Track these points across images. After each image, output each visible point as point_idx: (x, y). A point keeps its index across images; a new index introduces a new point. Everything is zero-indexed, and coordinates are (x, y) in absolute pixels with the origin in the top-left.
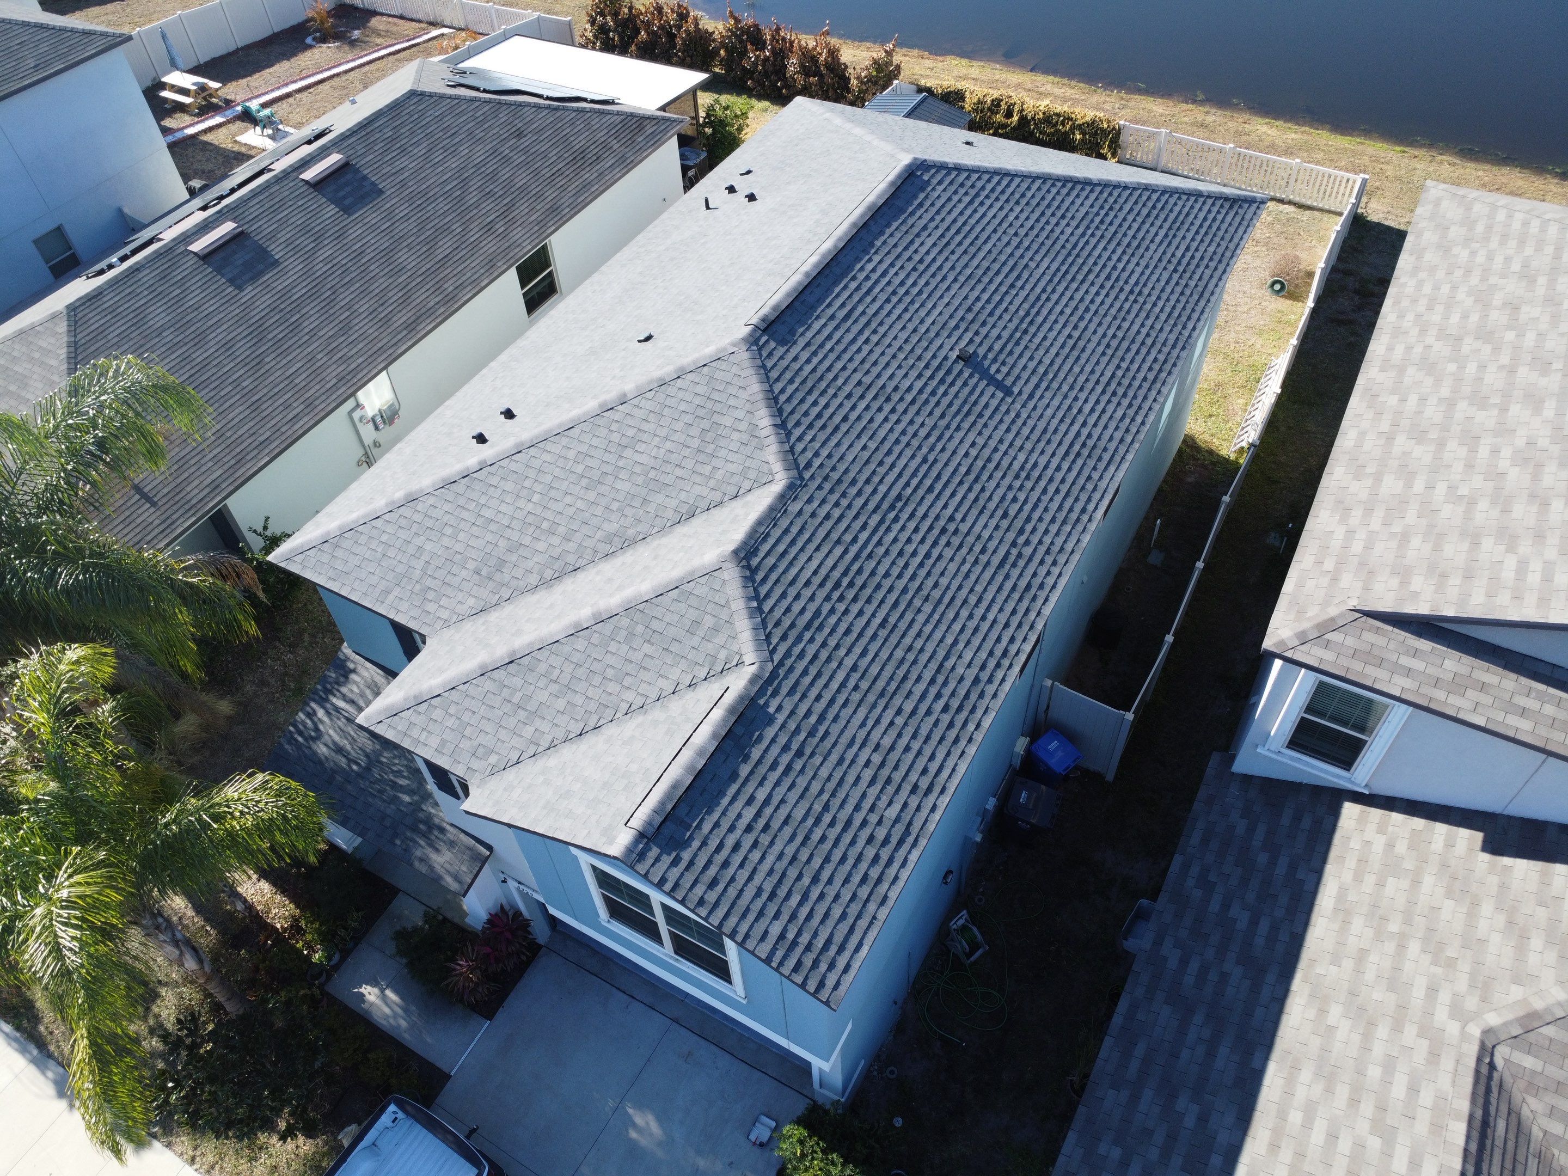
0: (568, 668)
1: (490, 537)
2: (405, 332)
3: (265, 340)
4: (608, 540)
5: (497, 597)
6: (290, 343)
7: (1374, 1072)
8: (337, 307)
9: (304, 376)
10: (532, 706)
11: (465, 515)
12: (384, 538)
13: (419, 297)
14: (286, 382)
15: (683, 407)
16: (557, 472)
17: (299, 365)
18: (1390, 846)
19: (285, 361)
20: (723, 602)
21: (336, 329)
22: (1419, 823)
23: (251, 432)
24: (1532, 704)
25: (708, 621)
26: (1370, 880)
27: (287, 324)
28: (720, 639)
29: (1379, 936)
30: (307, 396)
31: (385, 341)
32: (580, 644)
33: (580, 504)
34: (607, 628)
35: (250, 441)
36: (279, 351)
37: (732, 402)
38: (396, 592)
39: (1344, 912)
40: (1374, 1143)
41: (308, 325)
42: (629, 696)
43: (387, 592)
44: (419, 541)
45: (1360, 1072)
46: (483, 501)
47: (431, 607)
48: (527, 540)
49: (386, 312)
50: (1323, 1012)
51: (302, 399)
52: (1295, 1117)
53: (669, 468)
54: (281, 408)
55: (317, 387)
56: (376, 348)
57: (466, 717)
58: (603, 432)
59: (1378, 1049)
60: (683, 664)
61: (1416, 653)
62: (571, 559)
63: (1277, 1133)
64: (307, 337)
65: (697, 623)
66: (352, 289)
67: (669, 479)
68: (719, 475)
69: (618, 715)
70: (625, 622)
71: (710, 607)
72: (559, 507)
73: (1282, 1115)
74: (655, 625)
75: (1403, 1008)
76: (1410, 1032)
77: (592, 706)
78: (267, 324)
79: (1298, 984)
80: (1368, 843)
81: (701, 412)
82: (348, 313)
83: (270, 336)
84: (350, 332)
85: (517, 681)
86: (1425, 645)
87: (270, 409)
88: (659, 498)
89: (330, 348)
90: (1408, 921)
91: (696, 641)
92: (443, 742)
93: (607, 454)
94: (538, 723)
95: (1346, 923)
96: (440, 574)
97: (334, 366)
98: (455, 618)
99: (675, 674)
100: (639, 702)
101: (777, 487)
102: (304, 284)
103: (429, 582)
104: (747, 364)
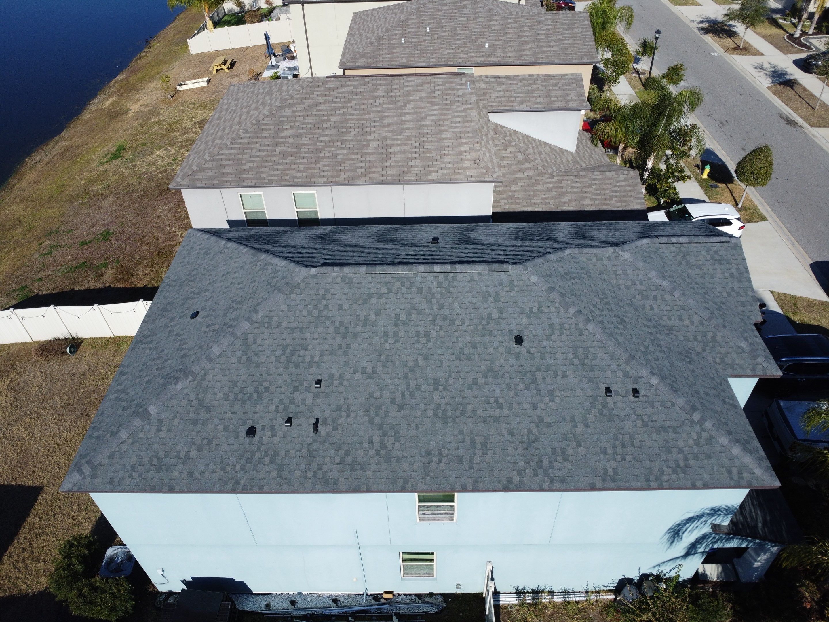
7: (576, 190)
40: (594, 187)
45: (578, 192)
50: (565, 203)
52: (597, 202)
59: (569, 190)
63: (603, 205)
73: (598, 205)
75: (555, 188)
76: (561, 185)
79: (559, 209)
90: (528, 191)
95: (534, 203)
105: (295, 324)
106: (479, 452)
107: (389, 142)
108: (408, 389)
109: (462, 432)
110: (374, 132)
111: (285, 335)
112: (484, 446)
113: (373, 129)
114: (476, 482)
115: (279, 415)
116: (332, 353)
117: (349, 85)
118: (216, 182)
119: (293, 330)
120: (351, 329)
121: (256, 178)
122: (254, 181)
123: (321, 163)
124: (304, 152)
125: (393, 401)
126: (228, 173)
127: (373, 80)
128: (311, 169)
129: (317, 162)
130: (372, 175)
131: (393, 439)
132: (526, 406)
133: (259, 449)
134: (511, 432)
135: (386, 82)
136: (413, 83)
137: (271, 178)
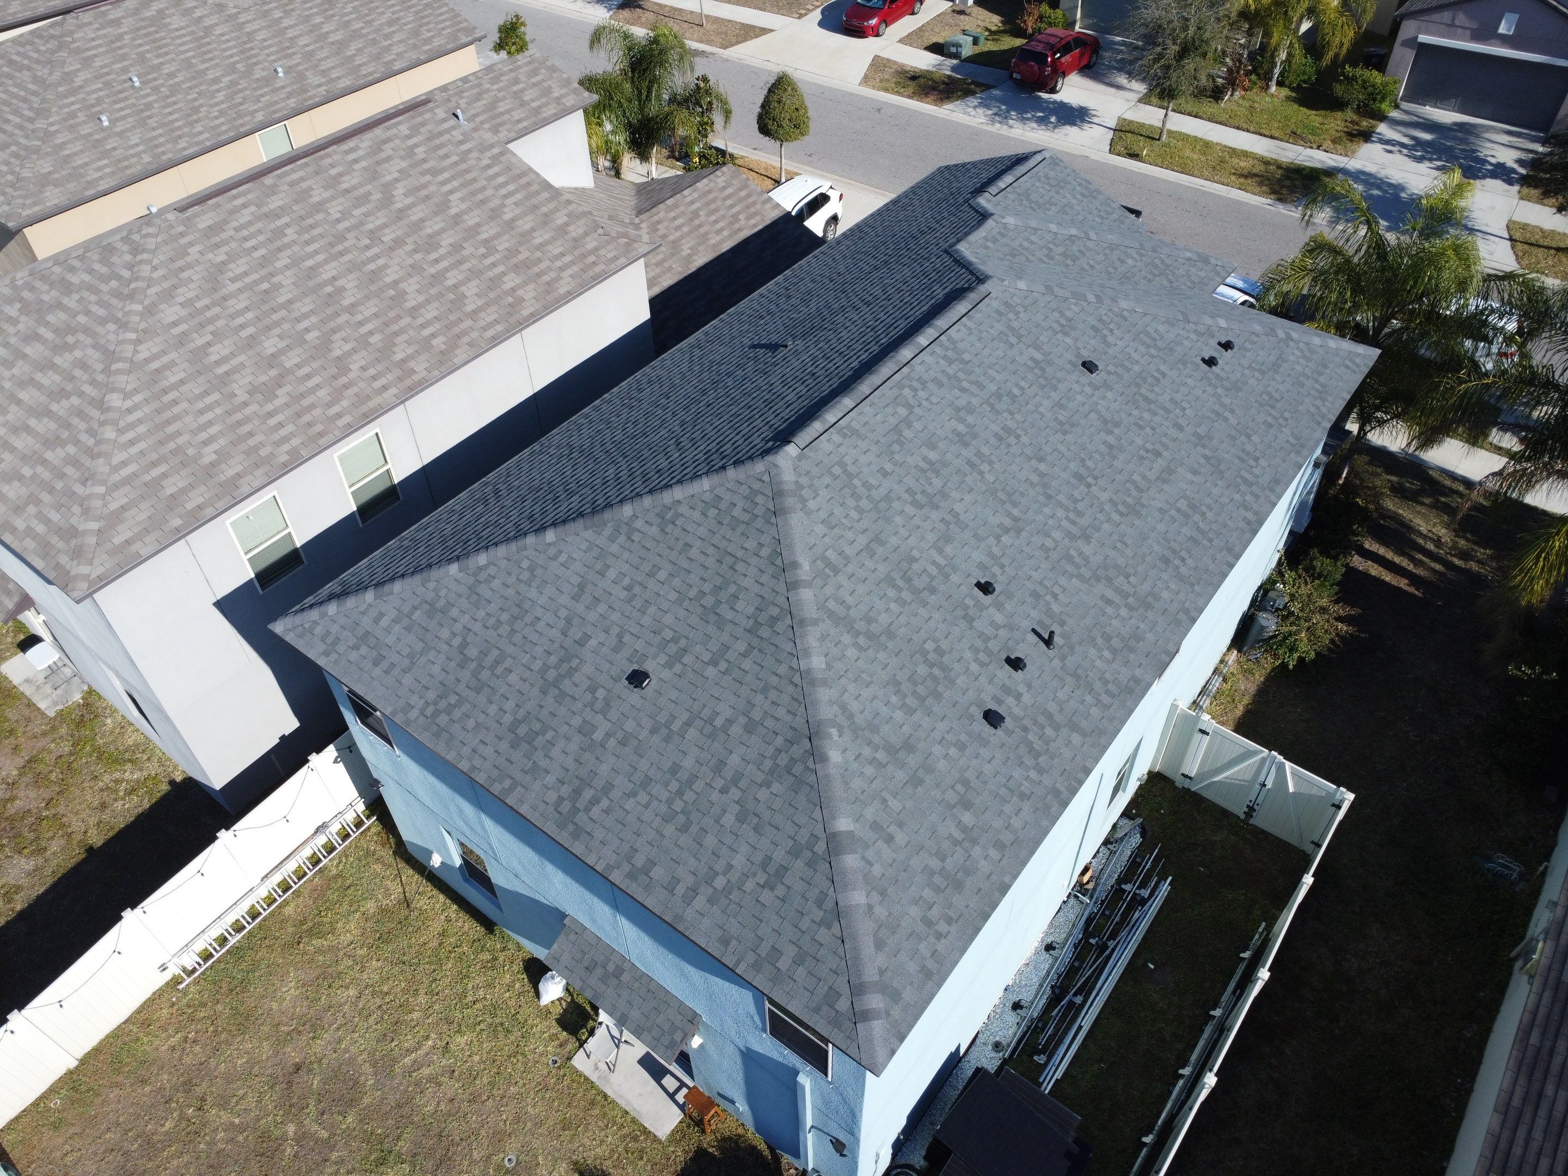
7: (685, 229)
40: (701, 213)
45: (690, 232)
52: (725, 233)
63: (736, 232)
79: (692, 269)
105: (862, 540)
106: (1197, 517)
107: (432, 270)
108: (1067, 509)
109: (1161, 510)
110: (386, 266)
111: (869, 564)
112: (1192, 506)
113: (381, 262)
114: (1230, 550)
115: (991, 668)
116: (948, 539)
117: (244, 206)
118: (177, 522)
119: (868, 550)
120: (929, 490)
121: (257, 465)
122: (259, 473)
123: (354, 367)
124: (298, 366)
125: (1072, 537)
126: (183, 491)
127: (279, 177)
128: (346, 387)
129: (345, 371)
130: (466, 339)
131: (1121, 579)
132: (1173, 432)
133: (1025, 729)
134: (1195, 472)
135: (310, 170)
136: (360, 153)
137: (286, 447)
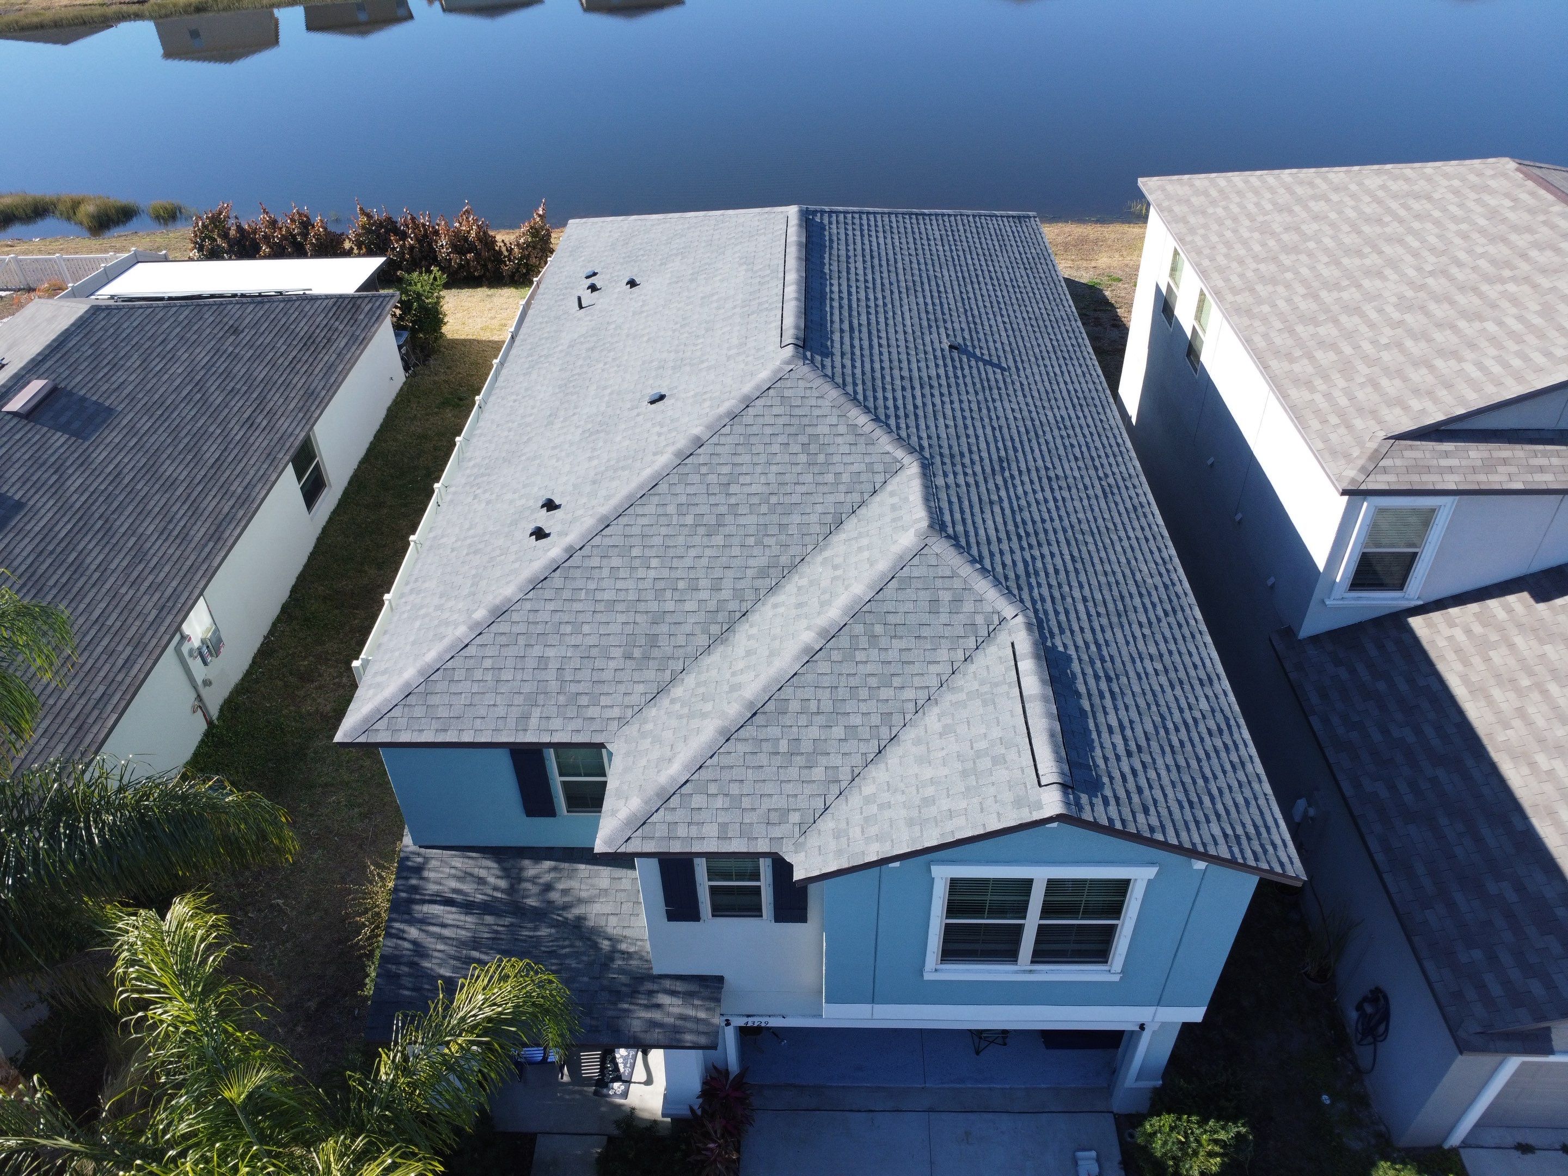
0: (825, 695)
1: (622, 618)
2: (211, 544)
3: (46, 589)
4: (763, 573)
5: (668, 672)
6: (80, 584)
8: (118, 536)
9: (114, 615)
10: (806, 747)
11: (578, 606)
12: (488, 663)
13: (209, 504)
14: (96, 627)
15: (768, 430)
16: (664, 531)
17: (103, 605)
18: (1468, 632)
19: (82, 606)
20: (949, 573)
21: (129, 558)
22: (1473, 607)
23: (80, 690)
24: (1543, 461)
25: (946, 596)
26: (1477, 660)
27: (65, 565)
28: (968, 607)
29: (1520, 693)
30: (129, 635)
31: (193, 557)
32: (823, 667)
33: (708, 552)
34: (844, 641)
35: (83, 701)
36: (70, 596)
37: (817, 412)
38: (536, 712)
39: (1477, 691)
41: (94, 560)
42: (909, 694)
43: (526, 717)
44: (537, 651)
46: (592, 585)
47: (593, 712)
48: (670, 606)
49: (178, 528)
50: (1532, 765)
51: (125, 641)
53: (788, 489)
54: (104, 657)
55: (138, 623)
56: (185, 568)
57: (735, 789)
58: (695, 478)
60: (945, 644)
61: (1447, 455)
62: (733, 606)
64: (97, 575)
65: (935, 601)
66: (127, 513)
67: (795, 499)
68: (845, 478)
69: (908, 717)
70: (859, 629)
71: (939, 583)
72: (688, 562)
74: (891, 619)
77: (875, 719)
78: (40, 572)
80: (1450, 638)
81: (792, 430)
82: (133, 539)
83: (51, 583)
84: (148, 557)
85: (774, 732)
86: (1448, 446)
87: (91, 661)
88: (796, 519)
89: (132, 578)
90: (1531, 674)
91: (944, 618)
92: (723, 826)
93: (711, 498)
94: (823, 761)
95: (1488, 697)
96: (585, 674)
97: (146, 597)
98: (629, 713)
99: (943, 655)
100: (923, 695)
101: (913, 469)
102: (65, 519)
103: (574, 688)
104: (812, 376)
107: (1367, 308)
110: (1386, 280)
113: (1394, 277)
123: (1261, 265)
124: (1279, 240)
128: (1241, 262)
129: (1261, 261)
